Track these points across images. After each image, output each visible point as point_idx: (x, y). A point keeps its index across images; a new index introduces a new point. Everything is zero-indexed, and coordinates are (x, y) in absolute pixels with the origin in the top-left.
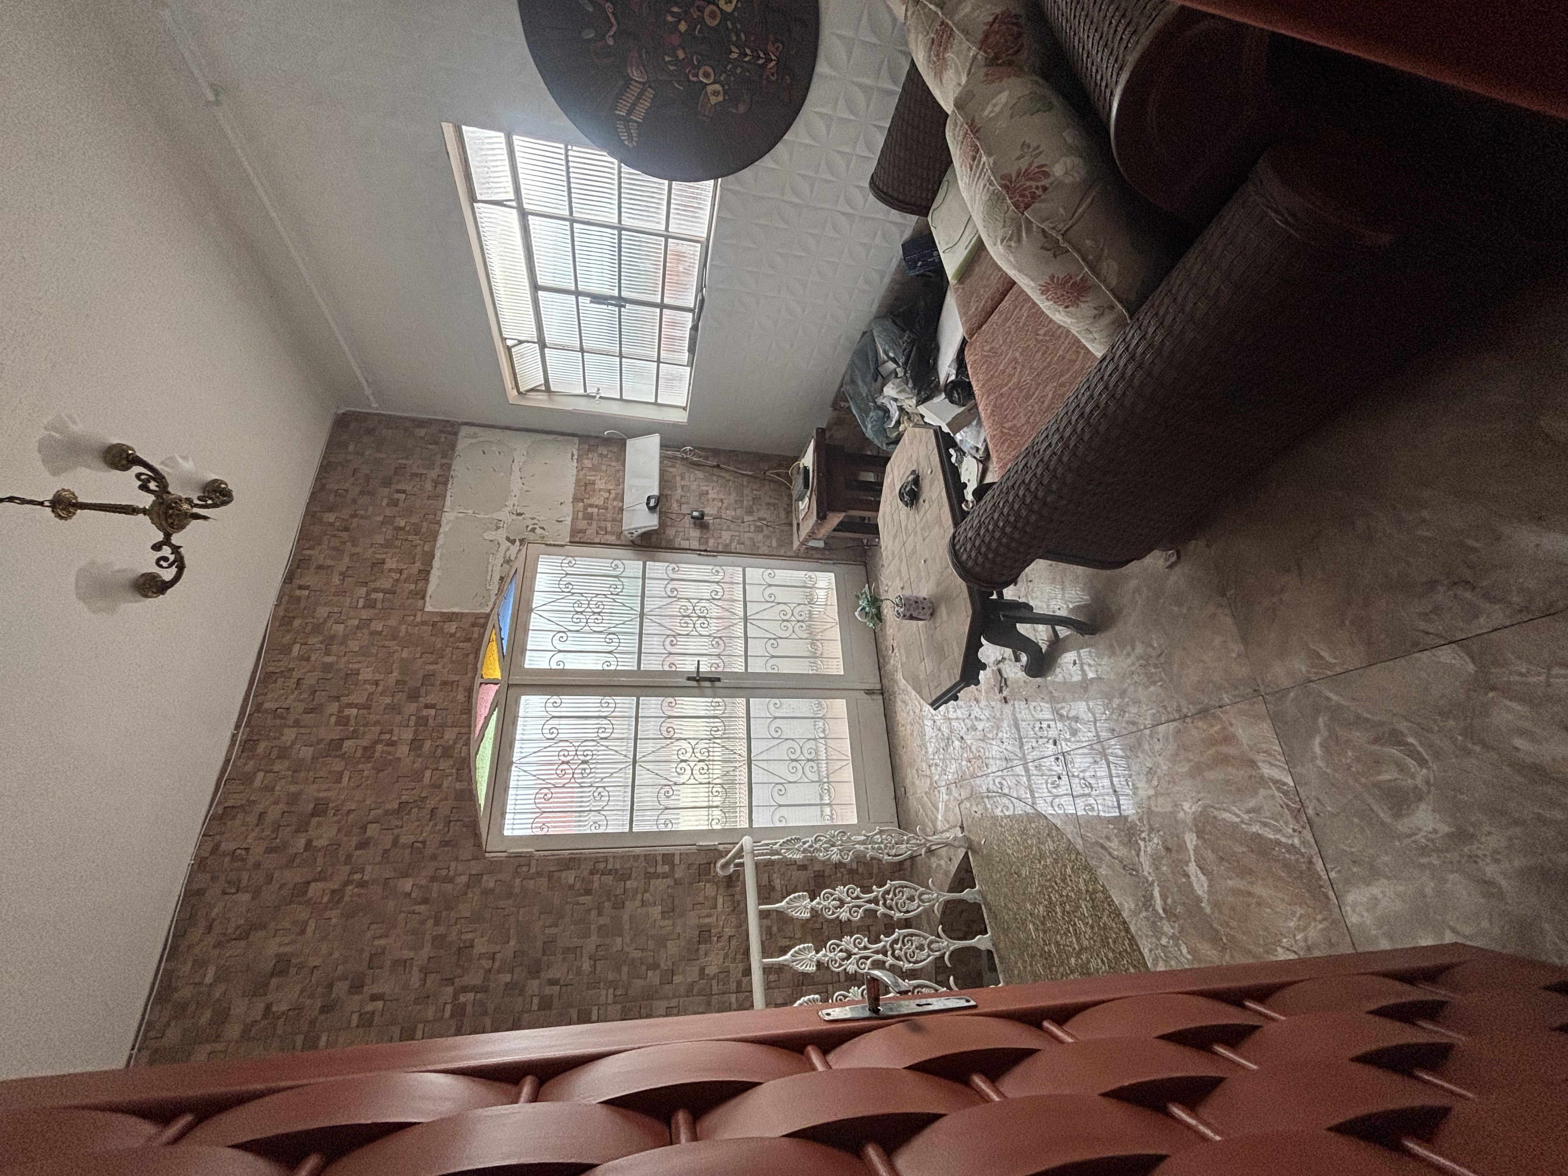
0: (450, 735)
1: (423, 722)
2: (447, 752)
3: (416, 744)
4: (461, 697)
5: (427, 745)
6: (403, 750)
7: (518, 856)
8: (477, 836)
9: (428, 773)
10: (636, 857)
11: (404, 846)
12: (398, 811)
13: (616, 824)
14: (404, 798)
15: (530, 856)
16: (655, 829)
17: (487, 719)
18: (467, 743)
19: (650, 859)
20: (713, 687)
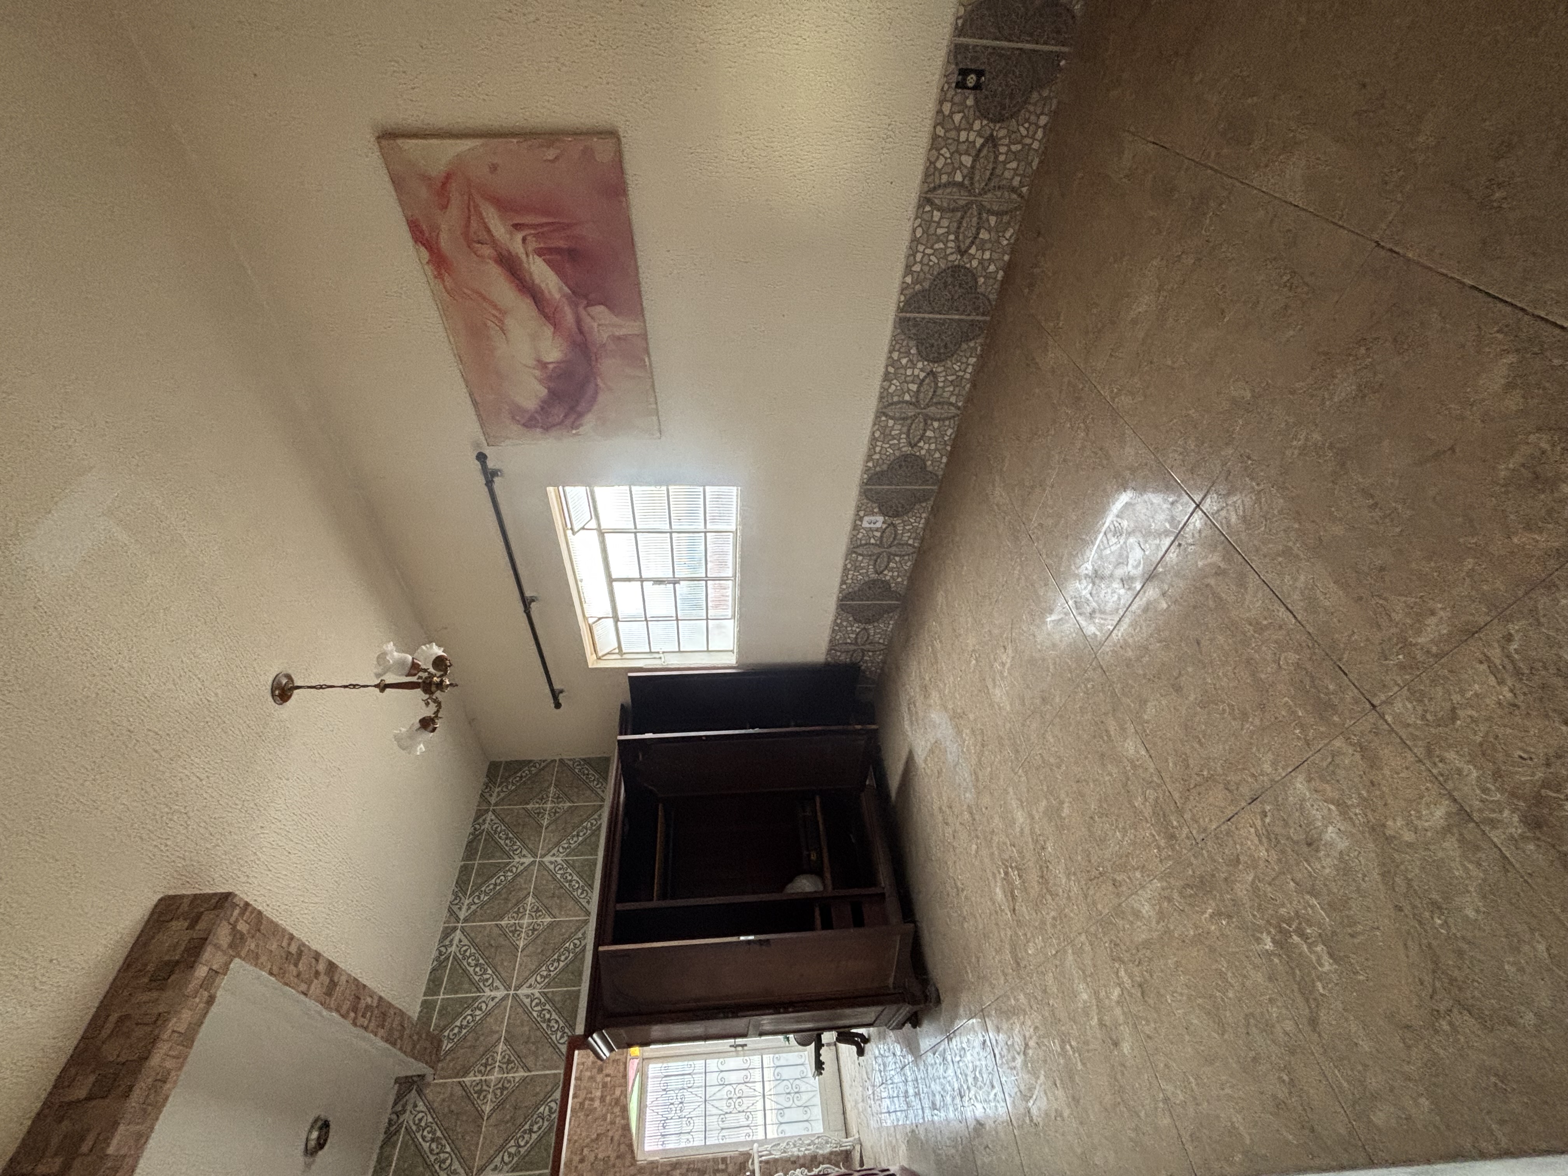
0: (618, 1092)
1: (605, 1085)
2: (617, 1101)
3: (602, 1099)
4: (622, 1068)
5: (608, 1098)
6: (597, 1104)
7: (652, 1162)
8: (632, 1152)
9: (609, 1115)
10: (708, 1161)
11: (600, 1160)
12: (597, 1139)
13: (698, 1142)
14: (599, 1131)
15: (657, 1161)
16: (717, 1142)
17: (634, 1080)
18: (626, 1097)
19: (715, 1160)
20: (743, 1050)
